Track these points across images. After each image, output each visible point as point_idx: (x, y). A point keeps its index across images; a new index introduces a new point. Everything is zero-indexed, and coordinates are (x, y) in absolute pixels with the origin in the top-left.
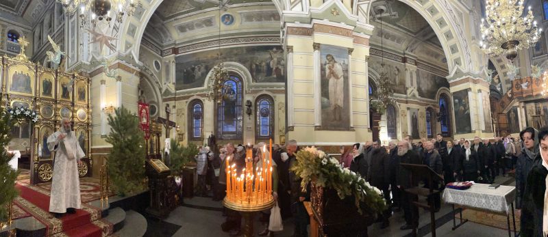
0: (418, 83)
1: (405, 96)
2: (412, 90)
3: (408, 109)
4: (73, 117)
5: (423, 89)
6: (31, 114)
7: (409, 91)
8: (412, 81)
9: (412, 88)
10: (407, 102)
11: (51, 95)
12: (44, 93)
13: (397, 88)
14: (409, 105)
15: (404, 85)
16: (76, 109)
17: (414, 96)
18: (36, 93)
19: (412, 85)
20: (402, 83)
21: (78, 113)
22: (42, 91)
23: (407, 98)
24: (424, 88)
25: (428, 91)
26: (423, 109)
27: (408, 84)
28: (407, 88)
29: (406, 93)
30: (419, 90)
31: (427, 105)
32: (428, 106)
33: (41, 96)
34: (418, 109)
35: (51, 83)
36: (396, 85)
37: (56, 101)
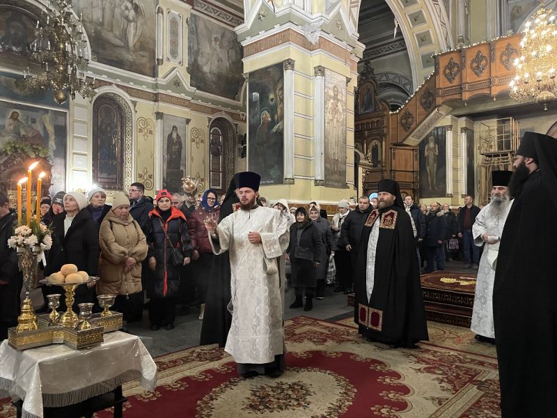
0: (194, 52)
1: (150, 80)
2: (174, 67)
3: (159, 115)
5: (206, 69)
7: (162, 70)
8: (174, 43)
9: (173, 63)
10: (156, 98)
13: (130, 57)
14: (163, 107)
15: (153, 53)
17: (177, 83)
19: (174, 53)
20: (147, 46)
23: (156, 86)
24: (208, 68)
25: (219, 76)
26: (201, 122)
27: (163, 50)
28: (160, 62)
29: (154, 75)
30: (194, 70)
31: (213, 111)
32: (218, 115)
34: (188, 121)
36: (126, 47)
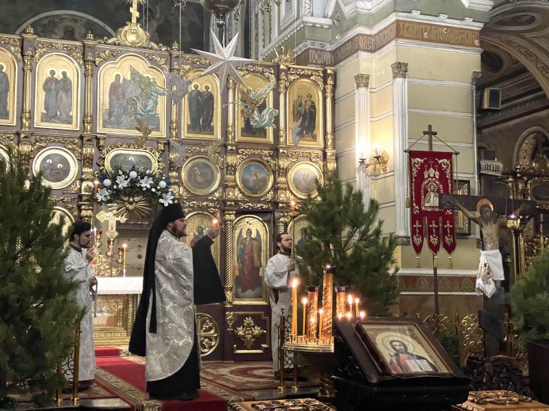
4: (275, 189)
6: (155, 185)
11: (211, 130)
12: (193, 127)
16: (283, 163)
18: (170, 129)
21: (291, 175)
22: (186, 120)
33: (185, 134)
35: (211, 97)
37: (225, 146)
